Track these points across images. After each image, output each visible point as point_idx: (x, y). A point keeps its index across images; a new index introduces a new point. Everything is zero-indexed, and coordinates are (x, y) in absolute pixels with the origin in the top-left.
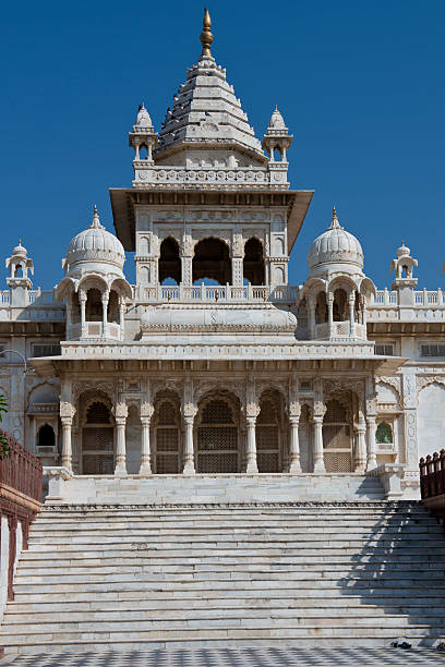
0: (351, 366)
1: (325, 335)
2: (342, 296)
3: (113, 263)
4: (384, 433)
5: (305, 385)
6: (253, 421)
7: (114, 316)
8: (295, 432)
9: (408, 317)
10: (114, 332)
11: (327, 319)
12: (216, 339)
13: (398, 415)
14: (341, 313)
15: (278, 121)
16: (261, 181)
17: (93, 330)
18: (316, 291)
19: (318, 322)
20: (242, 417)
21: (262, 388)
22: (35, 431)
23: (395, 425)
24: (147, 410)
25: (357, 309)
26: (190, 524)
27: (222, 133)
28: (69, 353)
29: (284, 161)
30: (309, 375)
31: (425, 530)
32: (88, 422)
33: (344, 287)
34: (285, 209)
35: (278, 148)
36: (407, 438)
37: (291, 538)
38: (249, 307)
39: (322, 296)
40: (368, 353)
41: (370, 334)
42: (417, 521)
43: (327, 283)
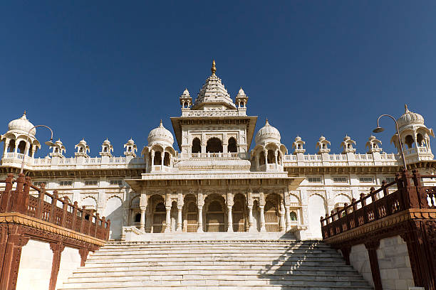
0: (276, 183)
1: (264, 169)
2: (271, 153)
3: (168, 141)
4: (293, 215)
5: (255, 191)
6: (230, 208)
7: (167, 162)
8: (251, 213)
9: (301, 165)
10: (167, 170)
11: (265, 163)
12: (213, 172)
13: (299, 208)
14: (271, 160)
15: (242, 93)
16: (235, 115)
17: (157, 169)
18: (259, 151)
19: (260, 164)
20: (225, 207)
21: (235, 193)
22: (133, 215)
23: (298, 212)
24: (181, 203)
25: (278, 160)
26: (187, 252)
27: (218, 99)
28: (145, 177)
29: (245, 107)
30: (256, 187)
31: (329, 255)
32: (157, 211)
33: (272, 149)
34: (245, 126)
35: (242, 103)
36: (304, 219)
37: (246, 259)
38: (228, 159)
39: (263, 153)
40: (285, 176)
41: (285, 169)
42: (323, 251)
43: (264, 147)
